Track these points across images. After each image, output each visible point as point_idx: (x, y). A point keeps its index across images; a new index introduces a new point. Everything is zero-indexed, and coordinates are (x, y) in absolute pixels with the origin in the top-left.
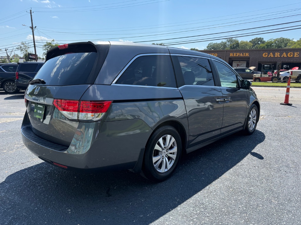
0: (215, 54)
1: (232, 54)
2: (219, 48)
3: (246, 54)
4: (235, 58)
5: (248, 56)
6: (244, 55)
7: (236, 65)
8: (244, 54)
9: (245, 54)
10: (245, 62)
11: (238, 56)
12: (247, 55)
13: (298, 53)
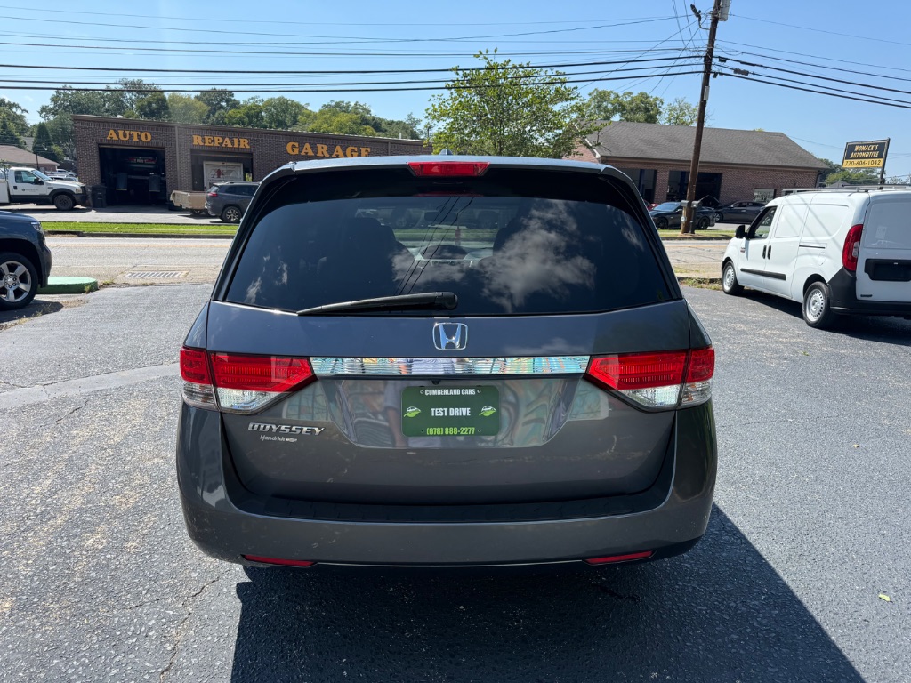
0: (141, 132)
1: (200, 138)
2: (99, 106)
3: (242, 140)
4: (210, 150)
5: (248, 147)
6: (236, 145)
7: (214, 173)
8: (236, 140)
9: (239, 142)
10: (238, 164)
11: (216, 144)
12: (244, 144)
13: (369, 149)
